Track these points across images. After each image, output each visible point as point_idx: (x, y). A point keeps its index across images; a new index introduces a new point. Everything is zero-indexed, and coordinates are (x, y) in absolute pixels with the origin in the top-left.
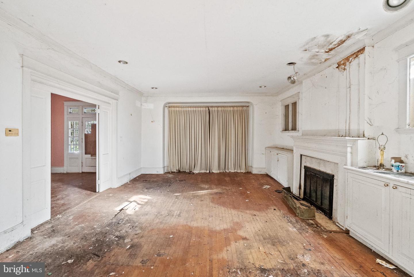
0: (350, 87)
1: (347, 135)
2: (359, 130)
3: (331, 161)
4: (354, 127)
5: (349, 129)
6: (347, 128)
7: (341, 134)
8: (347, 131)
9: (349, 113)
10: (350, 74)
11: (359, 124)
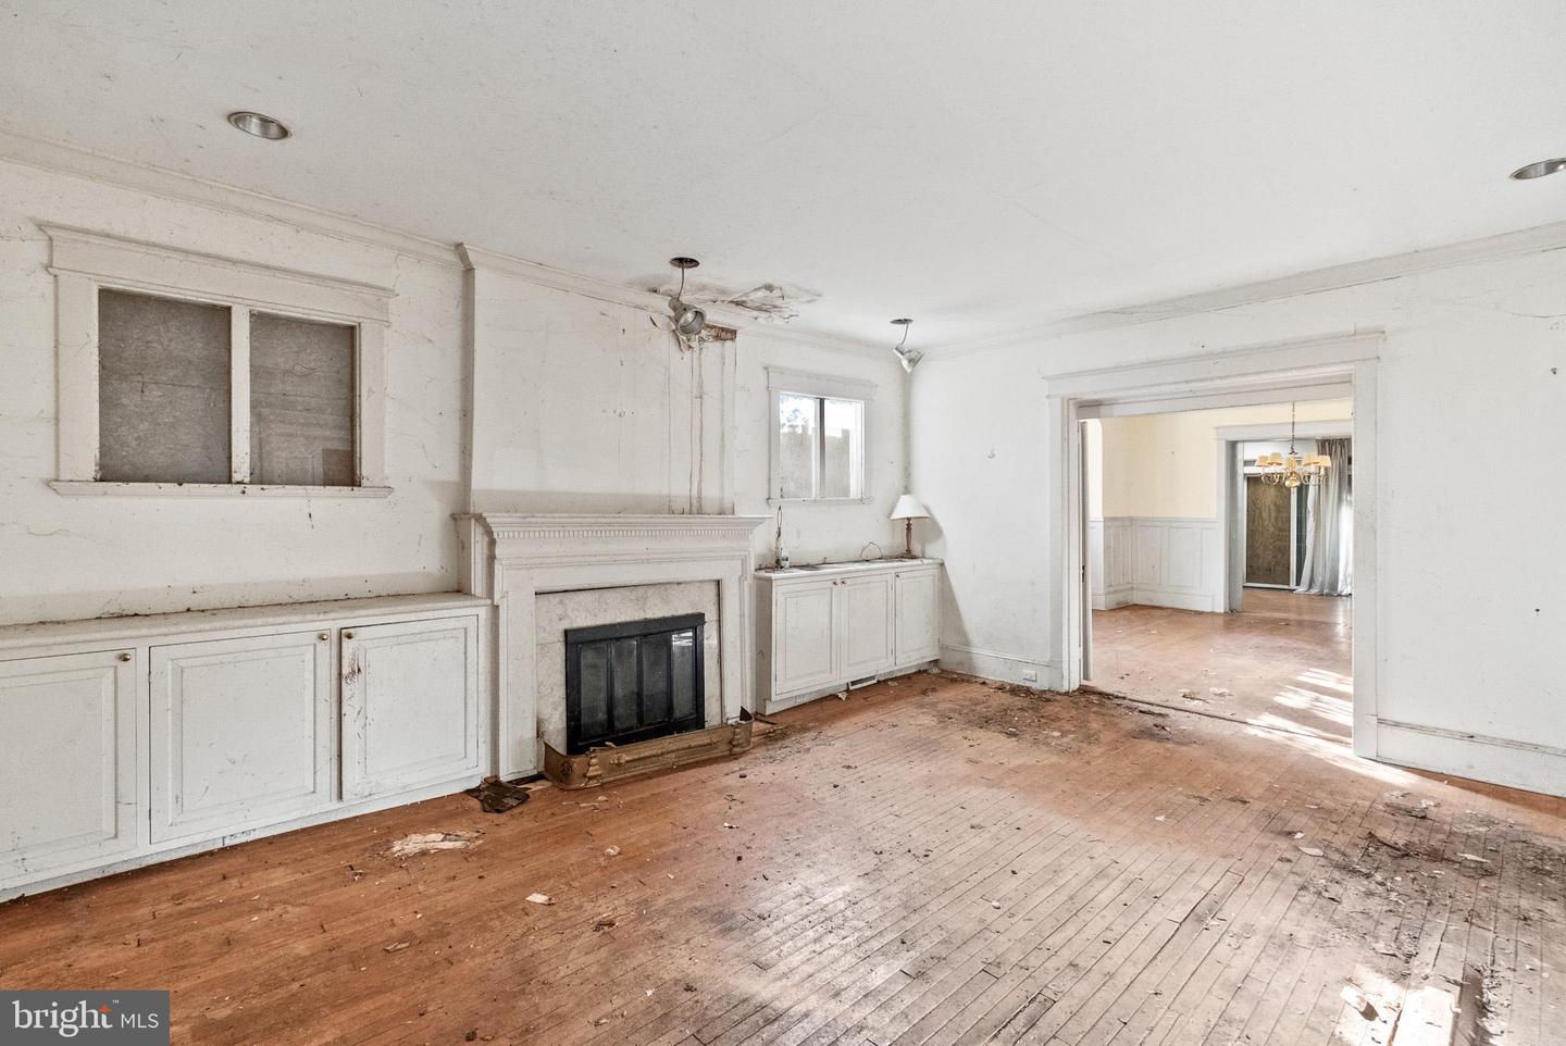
0: (701, 397)
1: (695, 510)
2: (722, 499)
3: (688, 580)
4: (711, 492)
5: (699, 497)
6: (695, 493)
7: (677, 506)
8: (694, 502)
9: (699, 458)
10: (700, 366)
11: (722, 487)
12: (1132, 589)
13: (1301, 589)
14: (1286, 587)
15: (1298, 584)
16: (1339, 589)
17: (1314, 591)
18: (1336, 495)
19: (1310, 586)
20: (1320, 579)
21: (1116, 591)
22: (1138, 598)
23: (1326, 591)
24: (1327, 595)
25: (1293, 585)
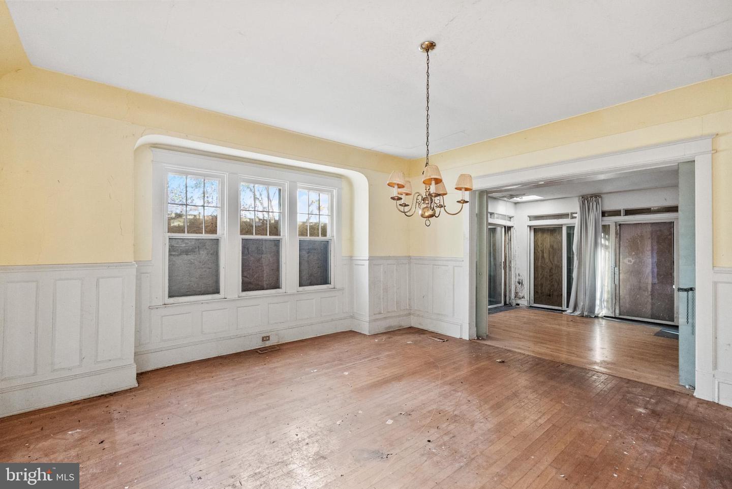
12: (410, 314)
13: (569, 311)
14: (560, 308)
15: (568, 307)
16: (596, 312)
17: (578, 313)
18: (593, 241)
19: (575, 309)
20: (582, 304)
21: (385, 318)
22: (414, 322)
23: (586, 313)
24: (587, 317)
25: (564, 308)
